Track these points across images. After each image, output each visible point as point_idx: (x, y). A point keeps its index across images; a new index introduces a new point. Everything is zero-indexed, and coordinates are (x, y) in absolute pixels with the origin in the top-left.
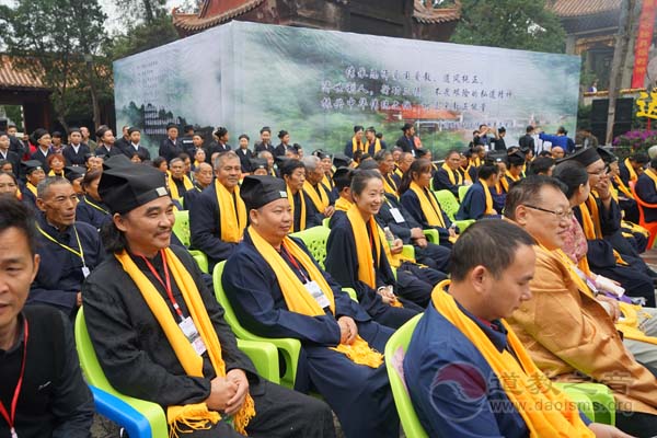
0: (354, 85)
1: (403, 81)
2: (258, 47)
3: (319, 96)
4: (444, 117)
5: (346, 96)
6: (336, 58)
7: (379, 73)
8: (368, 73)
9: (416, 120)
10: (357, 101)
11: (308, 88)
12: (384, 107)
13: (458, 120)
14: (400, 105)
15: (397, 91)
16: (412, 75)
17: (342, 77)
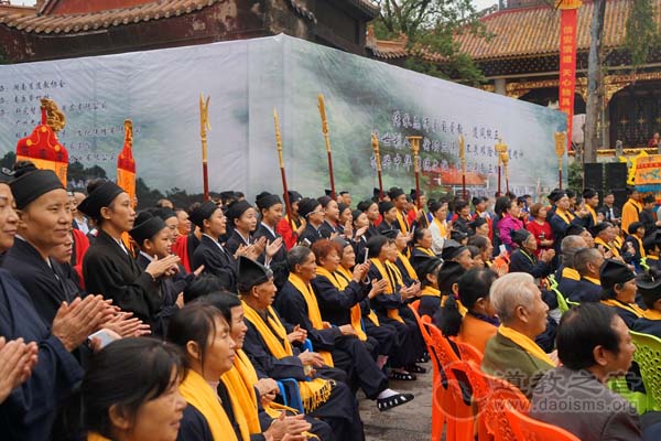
0: (399, 136)
1: (441, 134)
2: (310, 75)
3: (369, 150)
4: (473, 182)
5: (393, 151)
6: (385, 99)
7: (421, 122)
8: (412, 122)
9: (452, 185)
10: (403, 158)
11: (358, 139)
12: (426, 168)
13: (485, 186)
14: (439, 166)
15: (436, 147)
16: (448, 125)
17: (389, 126)
